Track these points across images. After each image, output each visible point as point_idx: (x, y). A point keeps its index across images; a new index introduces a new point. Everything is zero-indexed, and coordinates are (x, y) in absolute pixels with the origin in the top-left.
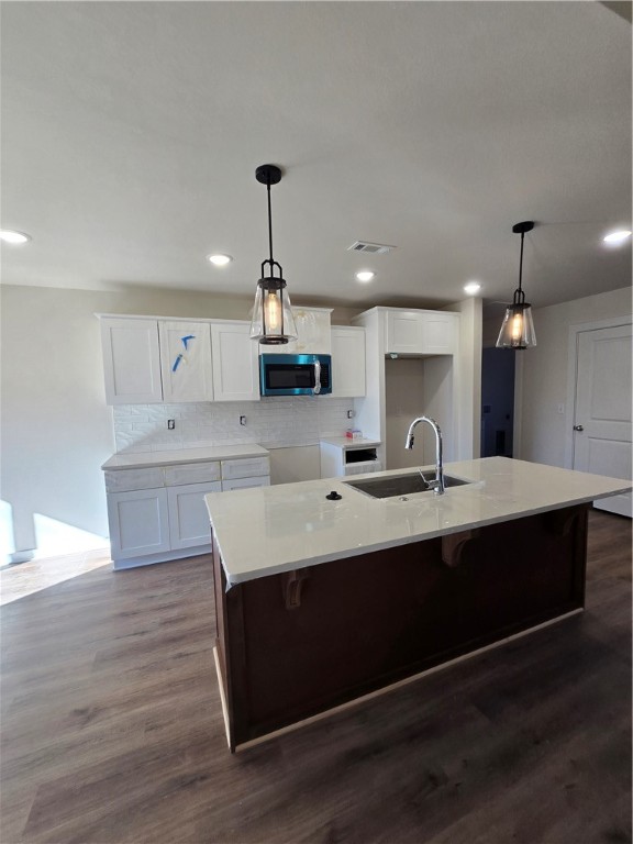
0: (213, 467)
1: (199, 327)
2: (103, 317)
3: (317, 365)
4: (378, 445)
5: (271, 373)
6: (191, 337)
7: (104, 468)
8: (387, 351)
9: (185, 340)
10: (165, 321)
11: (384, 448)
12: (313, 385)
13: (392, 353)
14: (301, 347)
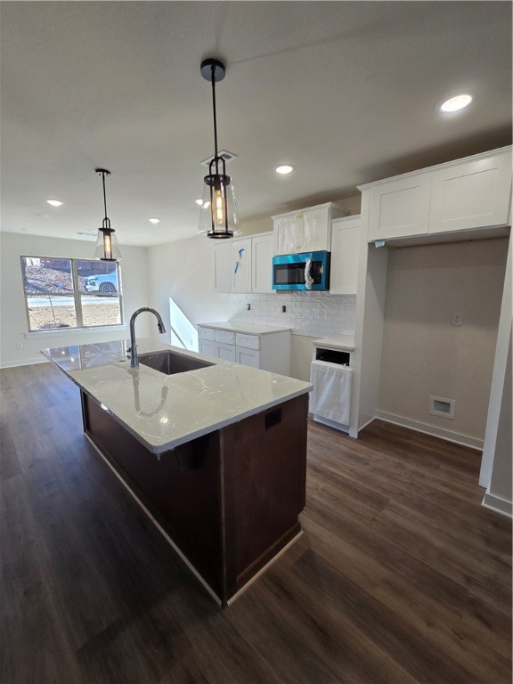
0: (232, 336)
3: (308, 263)
4: (352, 350)
5: (277, 271)
6: (243, 250)
7: (198, 325)
8: (370, 240)
9: (240, 252)
10: (233, 241)
11: (359, 354)
12: (304, 281)
13: (377, 241)
14: (299, 247)
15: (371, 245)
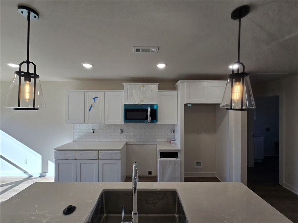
0: (95, 153)
1: (99, 94)
2: (66, 91)
3: (149, 109)
4: (180, 151)
5: (128, 112)
6: (96, 98)
7: (54, 149)
8: (185, 103)
9: (94, 99)
10: (87, 91)
11: (183, 152)
12: (147, 119)
13: (188, 104)
14: (142, 101)
15: (186, 105)
